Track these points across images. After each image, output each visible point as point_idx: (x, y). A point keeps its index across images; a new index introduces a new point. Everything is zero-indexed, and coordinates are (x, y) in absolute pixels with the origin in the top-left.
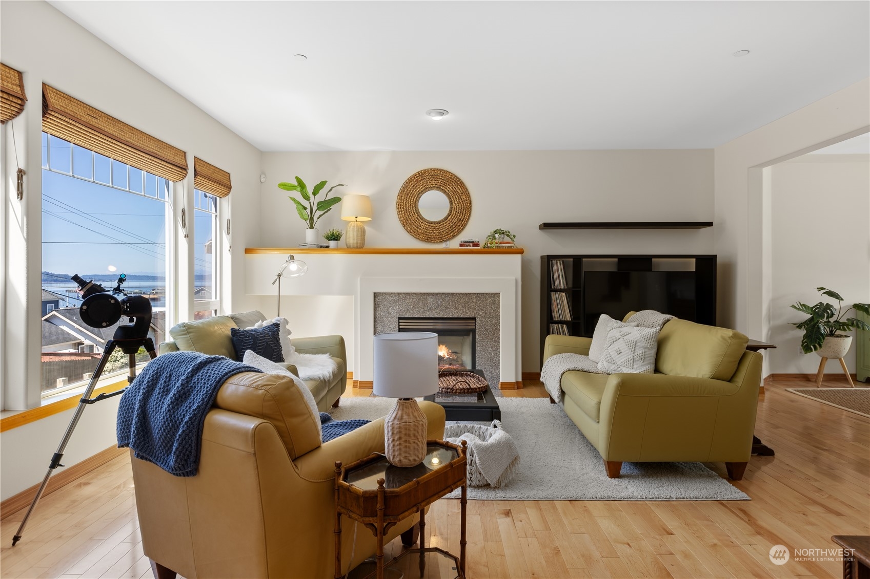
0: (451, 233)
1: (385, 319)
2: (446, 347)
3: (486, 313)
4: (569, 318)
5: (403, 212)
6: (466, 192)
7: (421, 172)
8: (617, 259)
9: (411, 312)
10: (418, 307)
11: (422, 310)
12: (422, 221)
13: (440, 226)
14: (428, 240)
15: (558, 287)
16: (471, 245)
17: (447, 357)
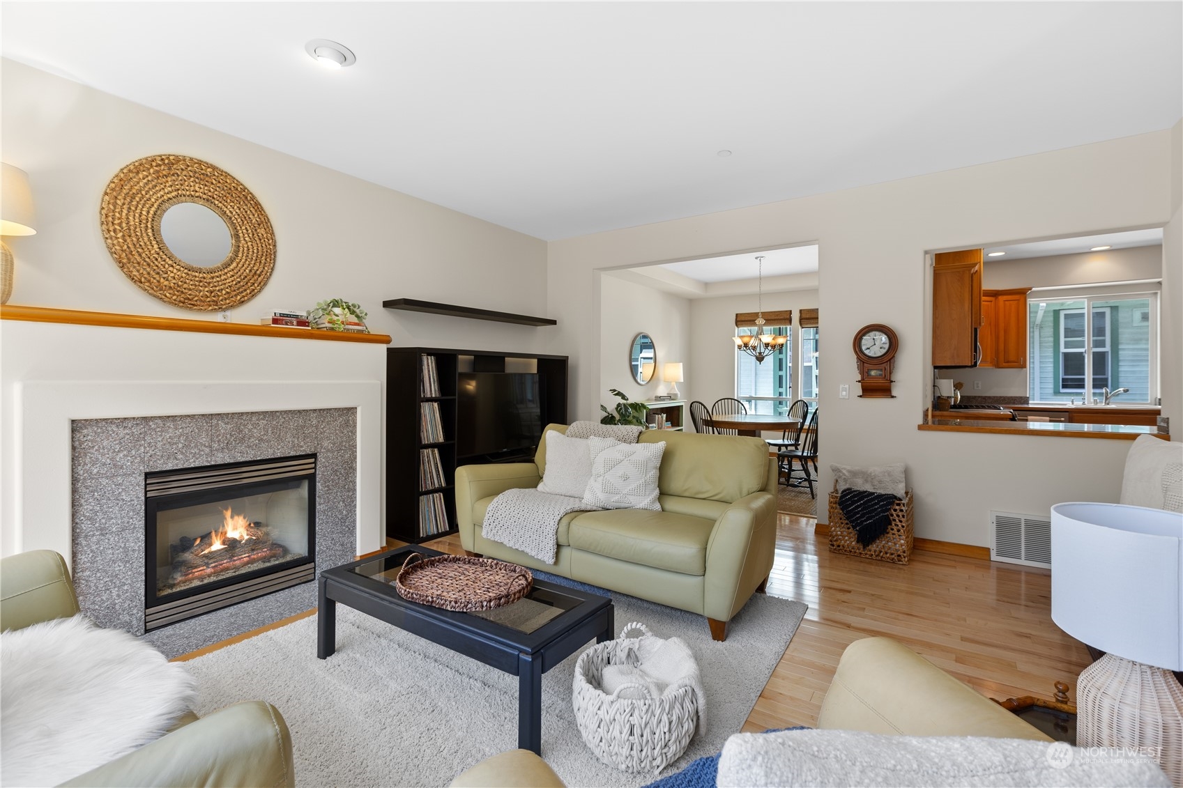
0: (236, 295)
1: (104, 481)
2: (244, 518)
3: (334, 444)
4: (441, 439)
5: (120, 235)
6: (265, 222)
7: (168, 158)
8: (473, 357)
9: (180, 456)
10: (196, 446)
11: (207, 450)
12: (170, 262)
13: (213, 278)
14: (186, 303)
15: (428, 395)
16: (295, 323)
17: (246, 537)
